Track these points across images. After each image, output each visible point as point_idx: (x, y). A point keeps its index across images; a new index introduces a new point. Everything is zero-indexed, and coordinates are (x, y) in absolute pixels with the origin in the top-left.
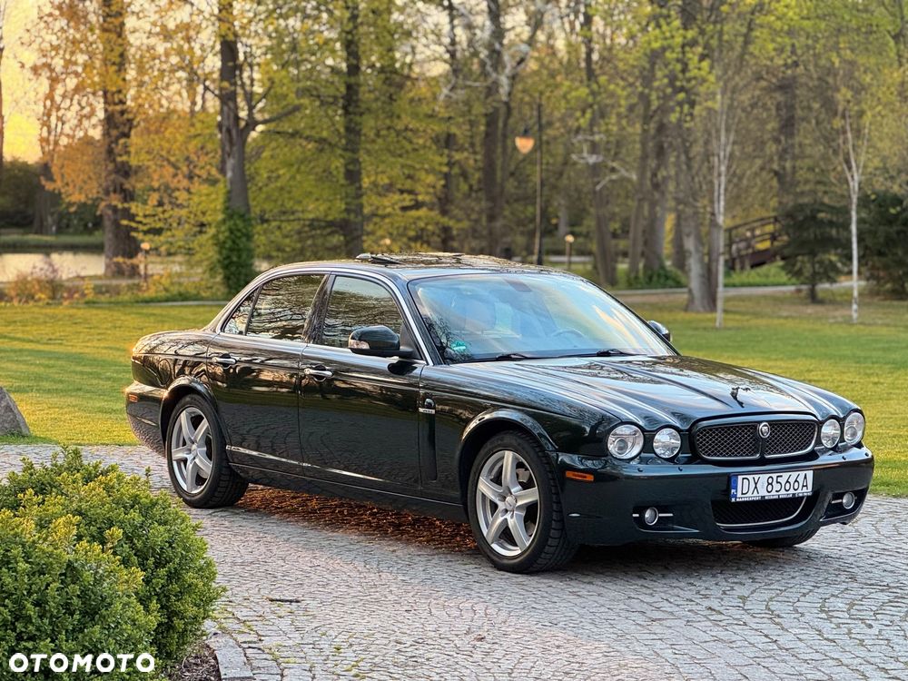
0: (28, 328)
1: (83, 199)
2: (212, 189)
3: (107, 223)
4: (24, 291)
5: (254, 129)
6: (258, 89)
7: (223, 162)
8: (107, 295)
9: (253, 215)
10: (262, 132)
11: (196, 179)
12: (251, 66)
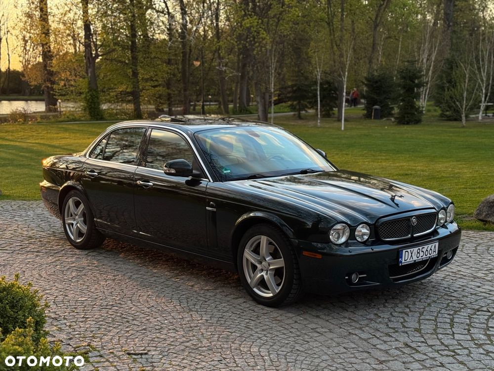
0: (14, 134)
1: (36, 83)
2: (83, 80)
3: (45, 93)
4: (14, 118)
5: (98, 58)
6: (98, 43)
7: (87, 70)
8: (46, 120)
9: (99, 89)
10: (101, 59)
11: (78, 76)
12: (96, 34)
